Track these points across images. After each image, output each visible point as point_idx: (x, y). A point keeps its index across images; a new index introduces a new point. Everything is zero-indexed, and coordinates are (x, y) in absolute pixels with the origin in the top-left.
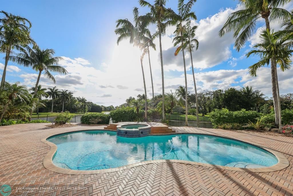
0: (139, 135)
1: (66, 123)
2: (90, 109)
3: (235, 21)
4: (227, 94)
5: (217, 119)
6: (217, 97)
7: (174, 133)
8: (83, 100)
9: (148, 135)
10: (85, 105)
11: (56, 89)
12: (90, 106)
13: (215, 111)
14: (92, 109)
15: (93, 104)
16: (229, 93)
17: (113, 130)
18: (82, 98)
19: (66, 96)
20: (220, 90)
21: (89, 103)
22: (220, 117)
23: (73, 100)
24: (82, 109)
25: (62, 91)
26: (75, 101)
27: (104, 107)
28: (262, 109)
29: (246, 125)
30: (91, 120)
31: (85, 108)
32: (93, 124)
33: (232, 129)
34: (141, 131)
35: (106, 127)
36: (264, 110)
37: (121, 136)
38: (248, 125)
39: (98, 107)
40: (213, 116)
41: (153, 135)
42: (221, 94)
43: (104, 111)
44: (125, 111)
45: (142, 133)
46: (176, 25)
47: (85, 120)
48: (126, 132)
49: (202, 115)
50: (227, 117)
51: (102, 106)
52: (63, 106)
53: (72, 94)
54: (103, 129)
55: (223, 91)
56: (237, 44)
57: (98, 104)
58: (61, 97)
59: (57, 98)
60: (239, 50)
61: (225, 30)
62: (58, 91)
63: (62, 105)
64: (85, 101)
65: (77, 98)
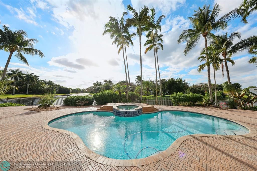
0: (136, 115)
1: (51, 106)
2: (58, 91)
3: (187, 35)
4: (169, 82)
5: (177, 99)
6: (164, 84)
7: (158, 111)
8: (50, 83)
9: (141, 114)
10: (53, 88)
11: (19, 71)
12: (58, 88)
13: (174, 94)
14: (59, 91)
15: (61, 86)
16: (170, 81)
17: (107, 111)
18: (49, 81)
19: (31, 78)
20: (165, 79)
21: (56, 85)
22: (179, 98)
23: (40, 83)
24: (50, 91)
25: (27, 74)
26: (42, 84)
27: (71, 89)
28: (186, 92)
29: (195, 103)
30: (77, 103)
31: (53, 90)
32: (80, 105)
33: (189, 106)
34: (138, 111)
35: (99, 108)
36: (187, 92)
37: (121, 116)
38: (198, 103)
39: (66, 89)
40: (174, 97)
41: (145, 114)
42: (166, 82)
43: (71, 93)
44: (109, 94)
45: (138, 112)
46: (149, 31)
47: (70, 102)
48: (126, 113)
49: (153, 96)
50: (184, 98)
51: (69, 88)
52: (28, 88)
53: (38, 77)
54: (96, 110)
55: (166, 80)
56: (185, 50)
57: (66, 87)
58: (25, 79)
59: (20, 79)
60: (186, 55)
61: (181, 40)
62: (22, 73)
63: (26, 87)
64: (53, 84)
65: (44, 81)
